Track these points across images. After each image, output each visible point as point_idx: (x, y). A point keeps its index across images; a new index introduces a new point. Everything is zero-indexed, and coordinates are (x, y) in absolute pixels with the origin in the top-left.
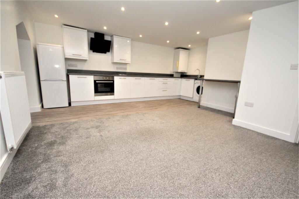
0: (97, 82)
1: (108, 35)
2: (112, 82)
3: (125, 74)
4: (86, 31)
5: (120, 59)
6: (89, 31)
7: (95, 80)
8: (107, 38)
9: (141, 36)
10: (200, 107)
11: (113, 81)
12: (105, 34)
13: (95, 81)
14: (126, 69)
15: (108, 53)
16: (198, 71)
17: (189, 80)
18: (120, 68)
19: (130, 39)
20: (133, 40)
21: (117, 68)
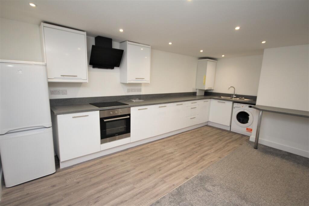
0: (105, 120)
1: (116, 40)
2: (128, 117)
3: (140, 99)
4: (85, 33)
5: (136, 78)
6: (89, 34)
7: (102, 117)
8: (116, 46)
9: (170, 43)
10: (258, 146)
11: (129, 115)
12: (112, 38)
13: (102, 120)
14: (140, 90)
15: (116, 69)
16: (232, 89)
17: (224, 103)
18: (132, 91)
19: (150, 47)
20: (153, 48)
21: (128, 91)
